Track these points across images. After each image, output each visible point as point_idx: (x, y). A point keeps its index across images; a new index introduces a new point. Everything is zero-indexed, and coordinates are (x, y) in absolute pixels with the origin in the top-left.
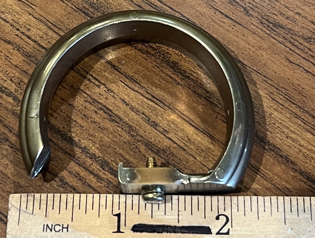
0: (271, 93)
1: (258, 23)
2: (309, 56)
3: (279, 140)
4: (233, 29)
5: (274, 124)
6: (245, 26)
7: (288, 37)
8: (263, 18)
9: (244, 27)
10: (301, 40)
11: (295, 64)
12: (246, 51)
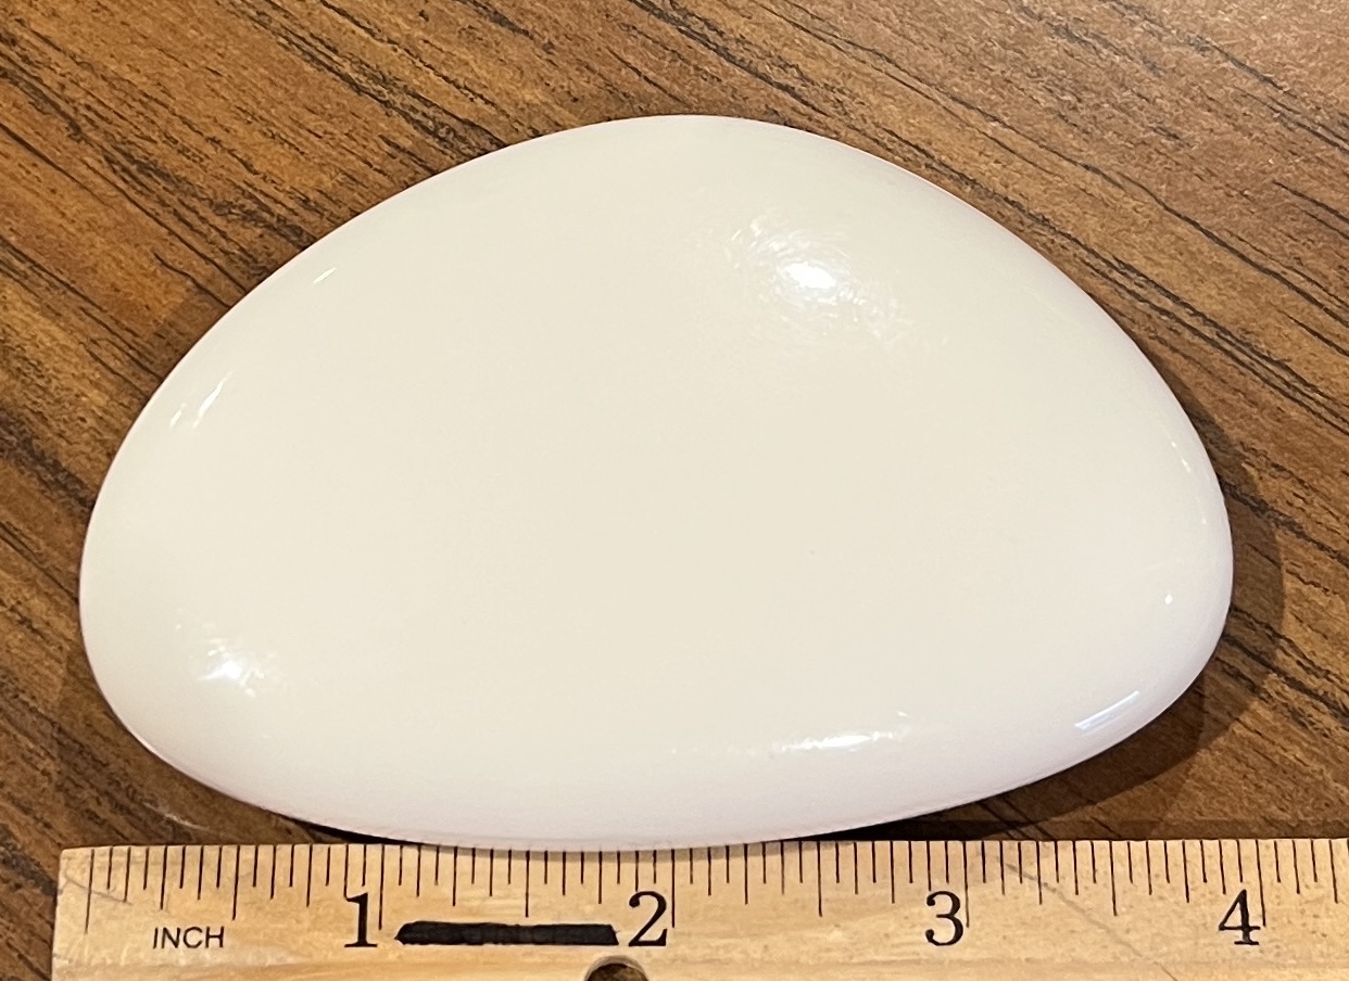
0: (94, 342)
1: (100, 162)
2: (217, 250)
3: (84, 461)
4: (28, 172)
5: (83, 420)
6: (60, 166)
7: (172, 199)
8: (116, 149)
9: (59, 169)
10: (207, 209)
11: (176, 270)
12: (50, 231)
